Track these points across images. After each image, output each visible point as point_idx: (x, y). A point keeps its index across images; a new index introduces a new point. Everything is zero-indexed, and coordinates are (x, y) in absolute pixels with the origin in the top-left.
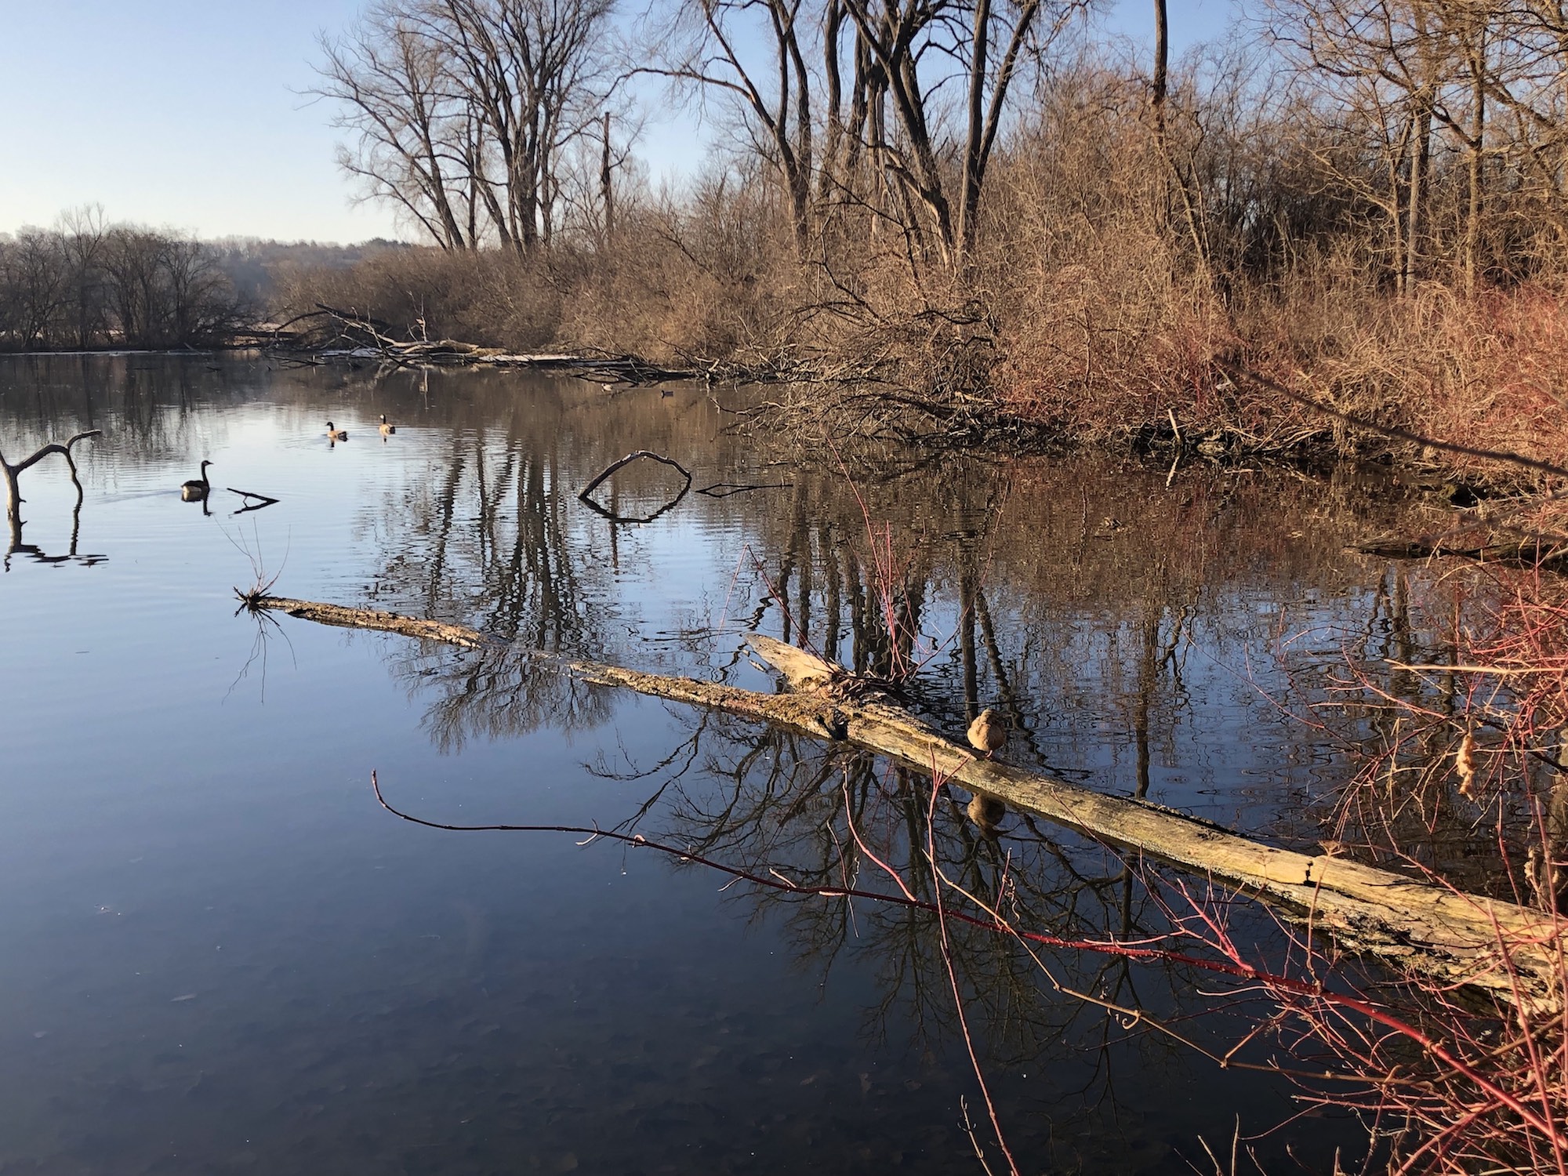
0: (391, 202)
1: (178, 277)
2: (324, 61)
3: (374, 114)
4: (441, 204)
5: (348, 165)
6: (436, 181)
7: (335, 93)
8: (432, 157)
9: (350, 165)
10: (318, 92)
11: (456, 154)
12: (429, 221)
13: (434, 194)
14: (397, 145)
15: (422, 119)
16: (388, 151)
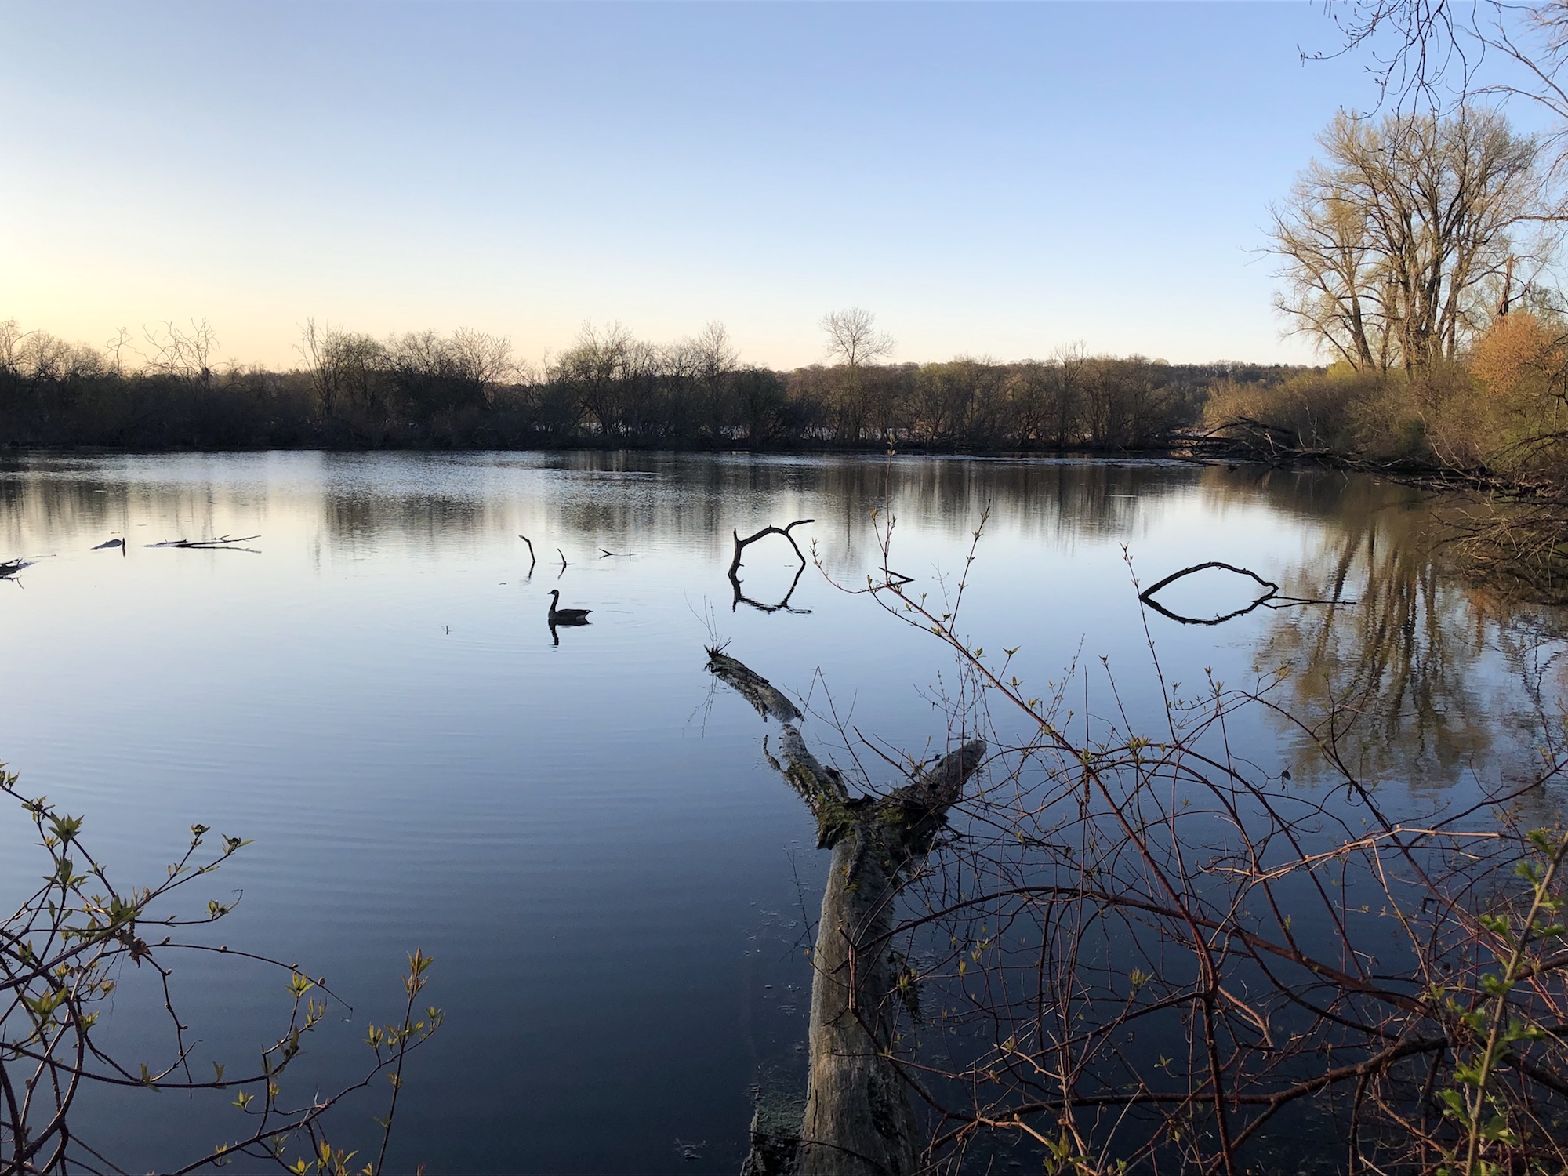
0: (1313, 336)
1: (1138, 394)
2: (1270, 224)
3: (1308, 265)
4: (1359, 335)
5: (1280, 306)
6: (1356, 317)
7: (1276, 250)
8: (1354, 298)
9: (1283, 306)
10: (1265, 250)
11: (1375, 295)
12: (1345, 349)
13: (1352, 327)
14: (1324, 288)
15: (1349, 267)
16: (1316, 294)
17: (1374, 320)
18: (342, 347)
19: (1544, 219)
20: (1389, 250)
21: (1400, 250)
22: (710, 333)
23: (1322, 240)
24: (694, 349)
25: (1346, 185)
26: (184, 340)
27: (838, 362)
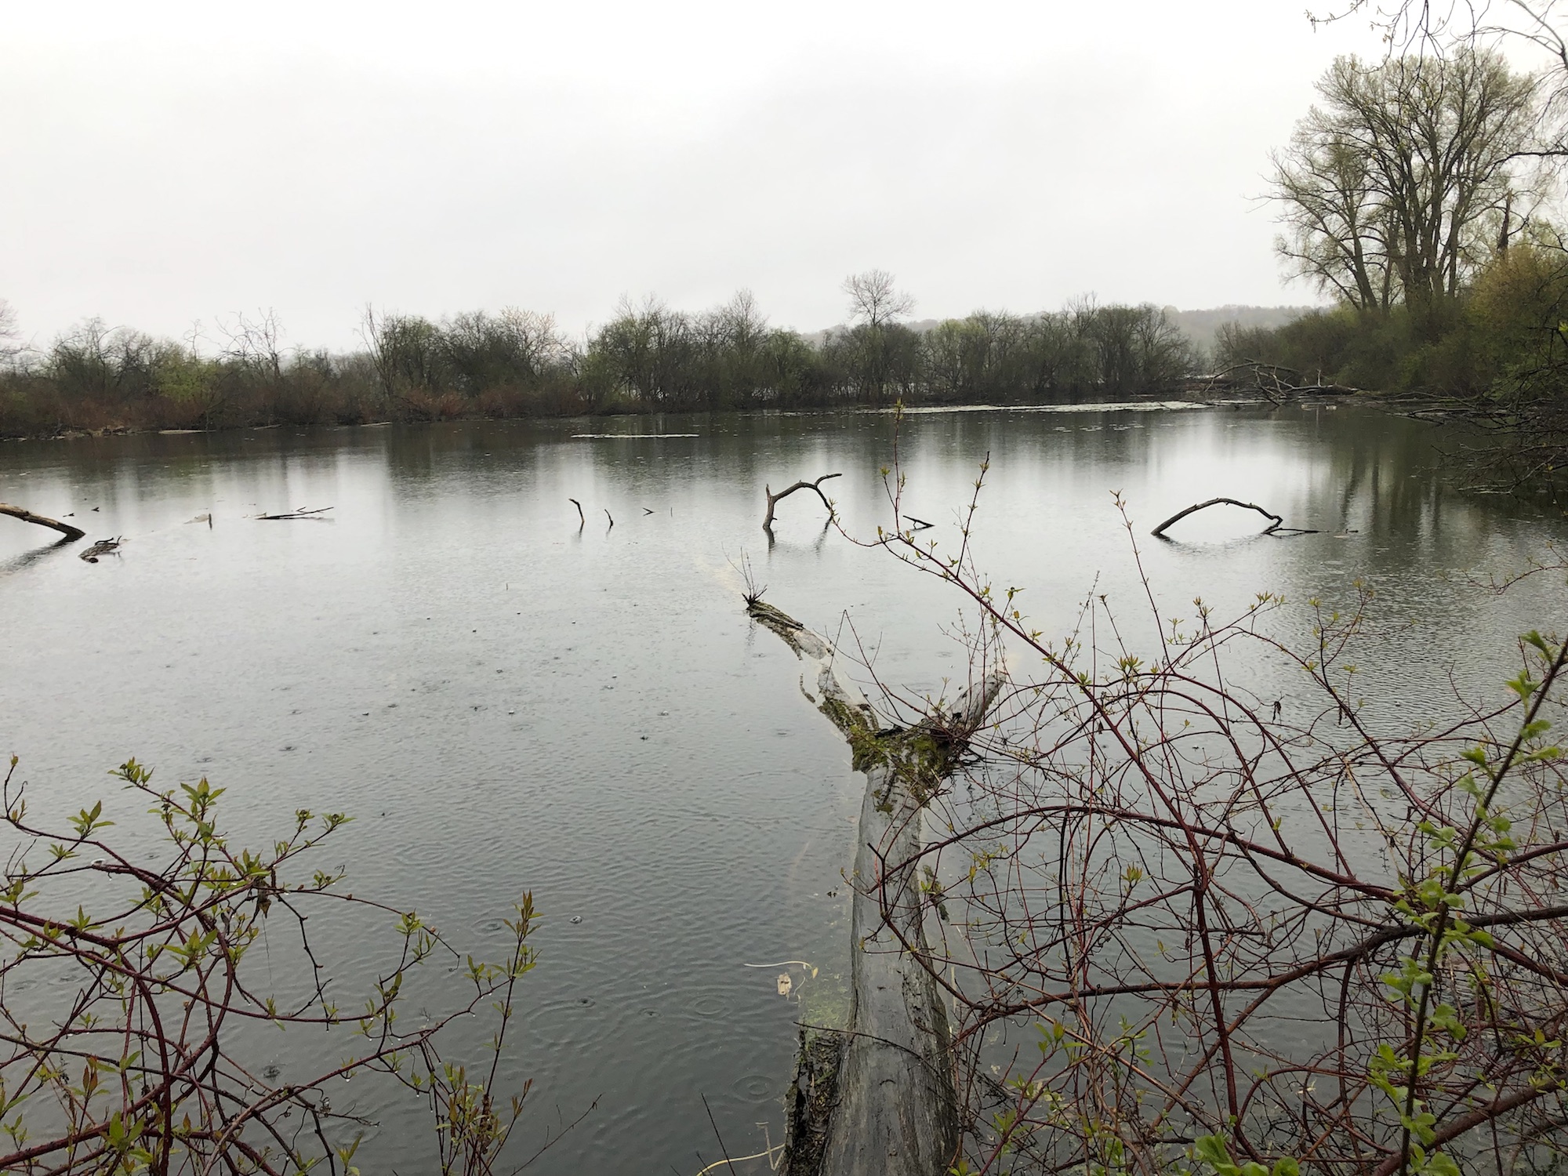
0: (1316, 279)
1: (1148, 341)
2: (1272, 172)
3: (1310, 210)
4: (1360, 275)
5: (1284, 250)
6: (1357, 256)
7: (1278, 196)
8: (1356, 238)
9: (1286, 251)
10: (1266, 197)
11: (1377, 235)
12: (1347, 289)
13: (1354, 268)
14: (1326, 231)
15: (1350, 209)
16: (1318, 237)
17: (1376, 259)
18: (397, 330)
19: (1540, 154)
20: (1389, 190)
21: (1400, 190)
22: (739, 301)
23: (1323, 185)
24: (725, 316)
25: (1346, 129)
26: (253, 329)
27: (860, 323)
